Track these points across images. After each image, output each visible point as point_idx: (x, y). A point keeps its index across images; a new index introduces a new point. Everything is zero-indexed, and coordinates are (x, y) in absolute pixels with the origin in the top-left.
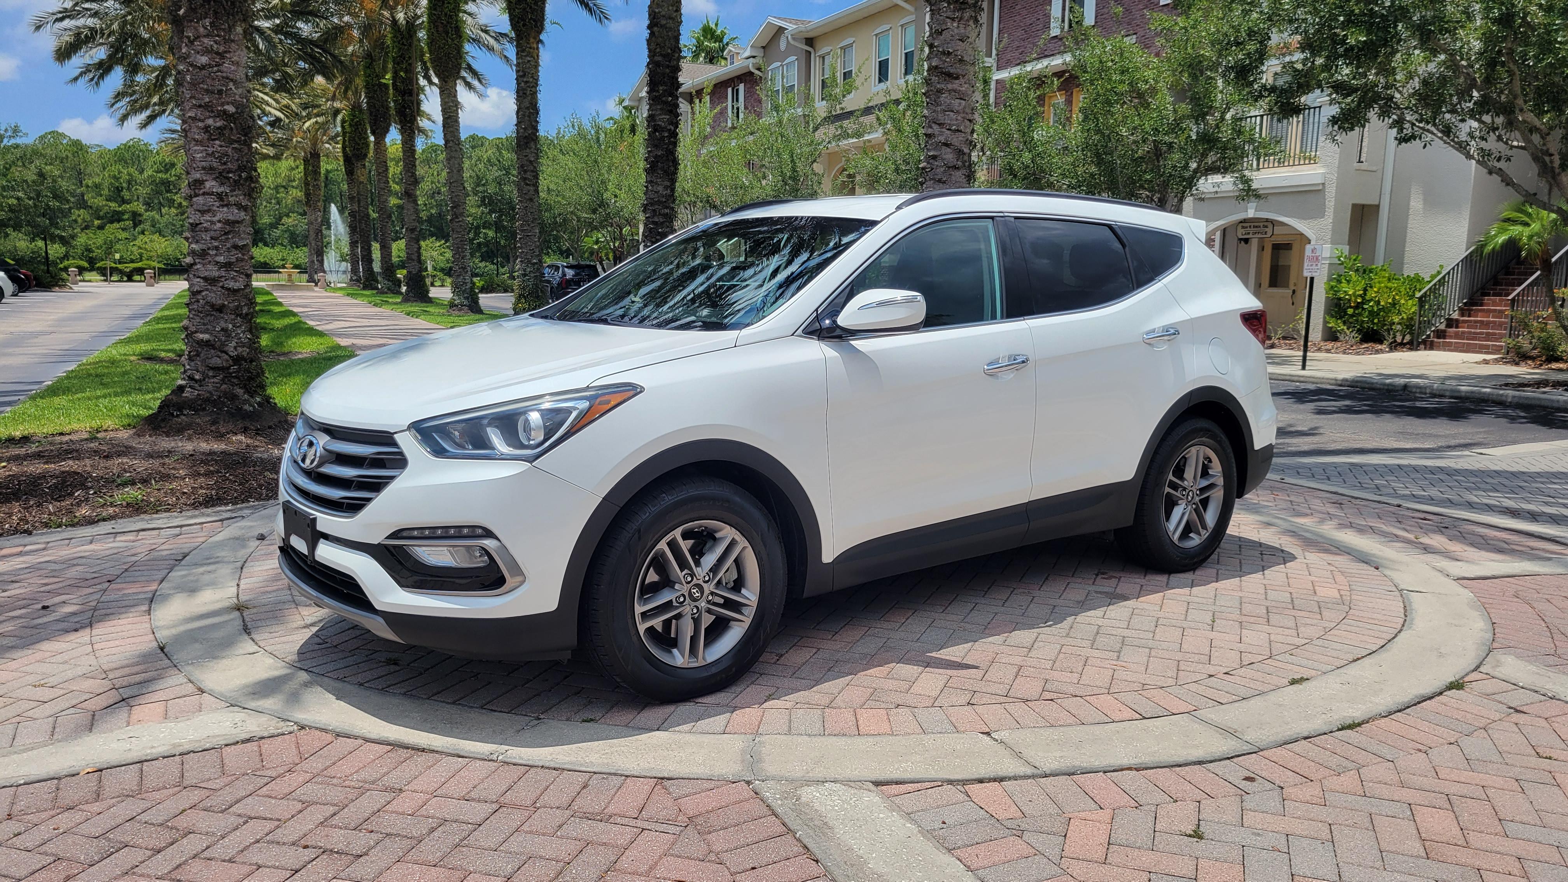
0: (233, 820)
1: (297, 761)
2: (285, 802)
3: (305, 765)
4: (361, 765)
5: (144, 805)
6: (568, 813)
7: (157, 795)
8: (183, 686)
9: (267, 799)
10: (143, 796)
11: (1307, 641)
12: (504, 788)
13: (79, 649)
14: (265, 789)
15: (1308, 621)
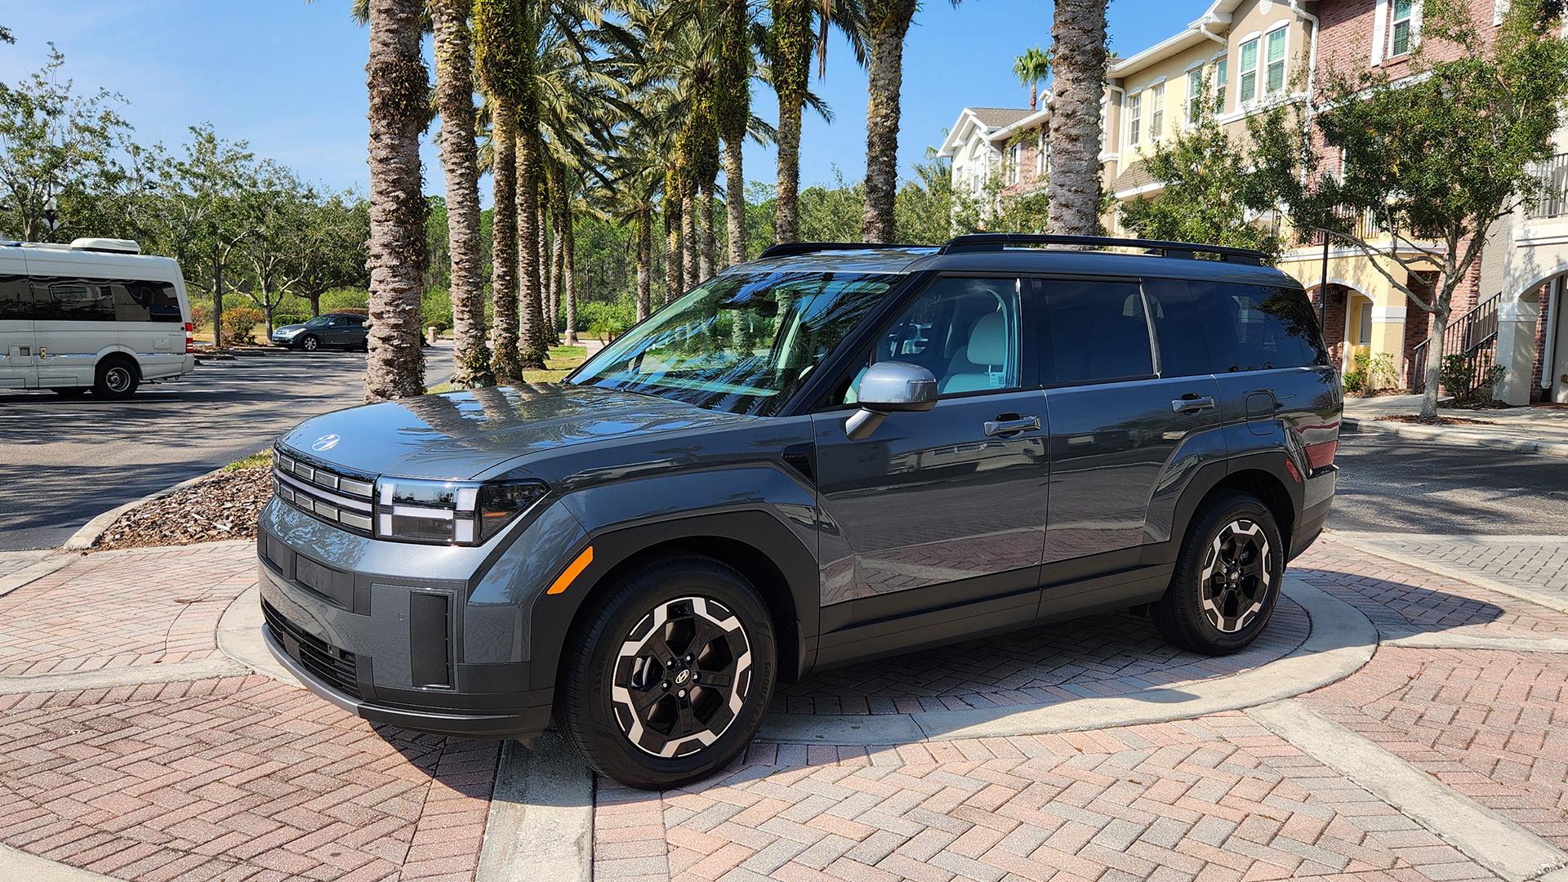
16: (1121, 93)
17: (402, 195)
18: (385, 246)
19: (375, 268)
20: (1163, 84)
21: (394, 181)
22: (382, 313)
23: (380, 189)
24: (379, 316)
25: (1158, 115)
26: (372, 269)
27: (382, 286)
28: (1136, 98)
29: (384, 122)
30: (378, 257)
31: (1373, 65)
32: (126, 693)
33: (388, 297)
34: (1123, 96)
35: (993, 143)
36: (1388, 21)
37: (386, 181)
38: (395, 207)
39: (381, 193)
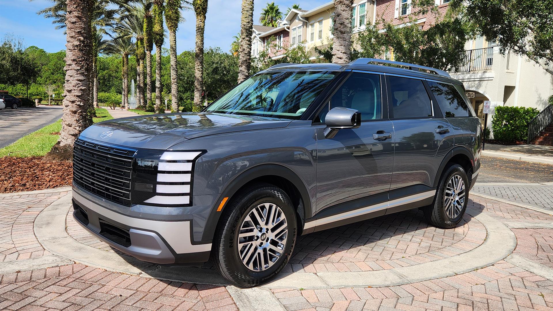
0: (45, 293)
1: (72, 274)
2: (64, 288)
3: (74, 276)
4: (93, 276)
5: (16, 286)
6: (160, 294)
7: (21, 284)
8: (39, 247)
9: (58, 286)
10: (16, 284)
11: (444, 247)
12: (140, 285)
13: (6, 234)
14: (58, 283)
15: (447, 240)
16: (307, 23)
17: (82, 38)
18: (74, 60)
19: (68, 70)
20: (322, 20)
21: (78, 32)
22: (72, 90)
23: (72, 35)
24: (70, 91)
25: (320, 32)
26: (66, 71)
27: (72, 78)
28: (312, 25)
29: (75, 6)
30: (70, 65)
31: (395, 18)
32: (13, 277)
33: (74, 82)
34: (308, 24)
35: (260, 38)
36: (400, 3)
37: (75, 32)
38: (78, 43)
39: (72, 37)
